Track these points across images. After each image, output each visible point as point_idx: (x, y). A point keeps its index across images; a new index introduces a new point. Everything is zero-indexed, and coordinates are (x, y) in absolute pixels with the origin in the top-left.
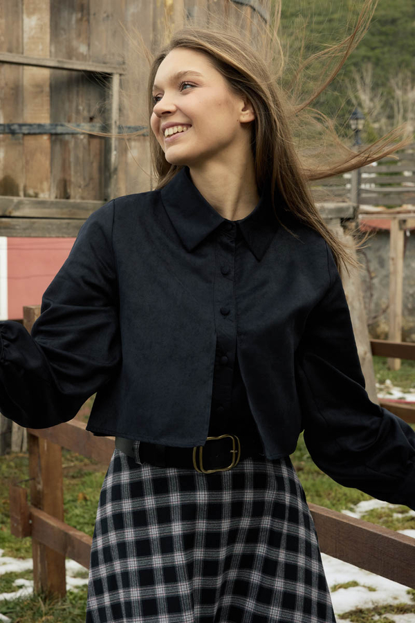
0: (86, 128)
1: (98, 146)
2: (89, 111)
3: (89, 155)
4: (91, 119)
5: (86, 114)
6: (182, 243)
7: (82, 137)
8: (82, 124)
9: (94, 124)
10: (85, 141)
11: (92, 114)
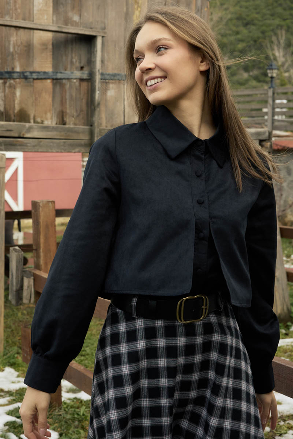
0: (78, 74)
1: (86, 88)
2: (80, 63)
3: (80, 94)
4: (82, 68)
5: (78, 65)
6: (167, 153)
7: (75, 81)
8: (75, 72)
9: (83, 72)
10: (77, 84)
11: (82, 65)
